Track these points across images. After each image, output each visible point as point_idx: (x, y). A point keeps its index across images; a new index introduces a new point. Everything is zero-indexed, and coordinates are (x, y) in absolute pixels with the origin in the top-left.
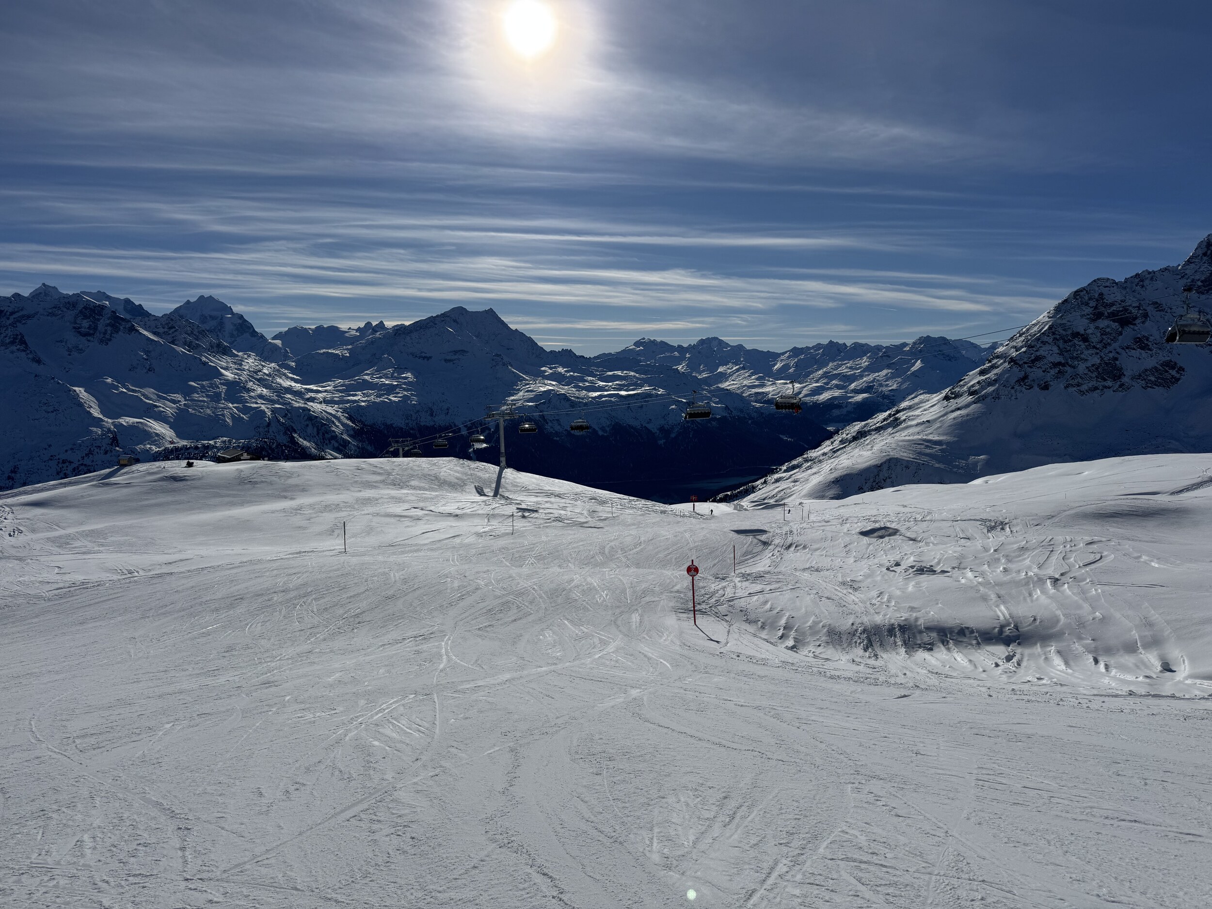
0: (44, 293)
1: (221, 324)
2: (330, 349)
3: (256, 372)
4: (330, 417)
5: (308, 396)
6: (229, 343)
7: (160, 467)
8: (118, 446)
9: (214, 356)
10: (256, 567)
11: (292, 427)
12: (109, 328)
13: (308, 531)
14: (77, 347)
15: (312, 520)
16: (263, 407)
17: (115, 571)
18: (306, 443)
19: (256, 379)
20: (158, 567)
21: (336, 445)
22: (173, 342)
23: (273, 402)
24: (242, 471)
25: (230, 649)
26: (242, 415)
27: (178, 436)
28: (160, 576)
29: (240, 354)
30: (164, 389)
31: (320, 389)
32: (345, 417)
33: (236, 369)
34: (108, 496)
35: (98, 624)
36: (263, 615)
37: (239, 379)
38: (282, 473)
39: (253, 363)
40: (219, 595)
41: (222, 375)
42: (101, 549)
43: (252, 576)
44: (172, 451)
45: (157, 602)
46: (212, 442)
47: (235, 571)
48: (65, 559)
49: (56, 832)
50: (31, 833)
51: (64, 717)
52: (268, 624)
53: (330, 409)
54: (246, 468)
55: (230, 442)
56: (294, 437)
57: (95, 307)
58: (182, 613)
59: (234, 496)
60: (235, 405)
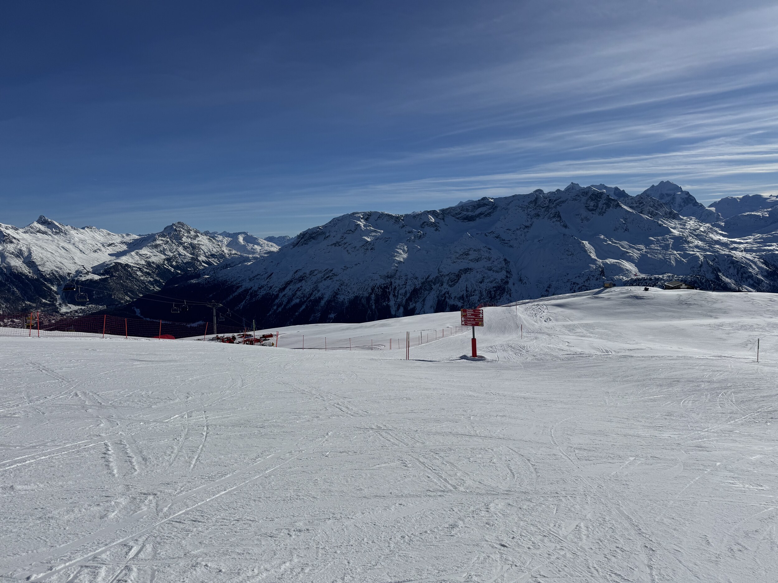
0: (573, 187)
1: (674, 199)
2: (753, 212)
3: (695, 230)
4: (748, 262)
5: (732, 246)
6: (678, 211)
7: (628, 290)
8: (604, 276)
9: (667, 220)
10: (689, 361)
11: (718, 268)
12: (605, 205)
13: (726, 342)
14: (586, 217)
15: (731, 335)
16: (698, 254)
17: (598, 349)
18: (728, 280)
19: (694, 235)
20: (624, 351)
21: (752, 282)
22: (641, 213)
23: (705, 250)
24: (681, 296)
25: (670, 414)
26: (682, 259)
27: (639, 271)
28: (625, 357)
29: (685, 218)
30: (633, 241)
31: (742, 241)
32: (761, 262)
33: (681, 228)
34: (597, 304)
35: (588, 379)
36: (693, 396)
37: (683, 235)
38: (709, 300)
39: (693, 224)
40: (662, 376)
41: (671, 232)
42: (591, 335)
43: (686, 367)
44: (636, 280)
45: (623, 373)
46: (661, 276)
47: (673, 362)
48: (571, 338)
49: (564, 513)
50: (550, 507)
51: (569, 433)
52: (697, 403)
53: (748, 256)
54: (685, 294)
55: (673, 276)
56: (719, 275)
57: (598, 194)
58: (638, 383)
59: (674, 312)
60: (679, 252)
